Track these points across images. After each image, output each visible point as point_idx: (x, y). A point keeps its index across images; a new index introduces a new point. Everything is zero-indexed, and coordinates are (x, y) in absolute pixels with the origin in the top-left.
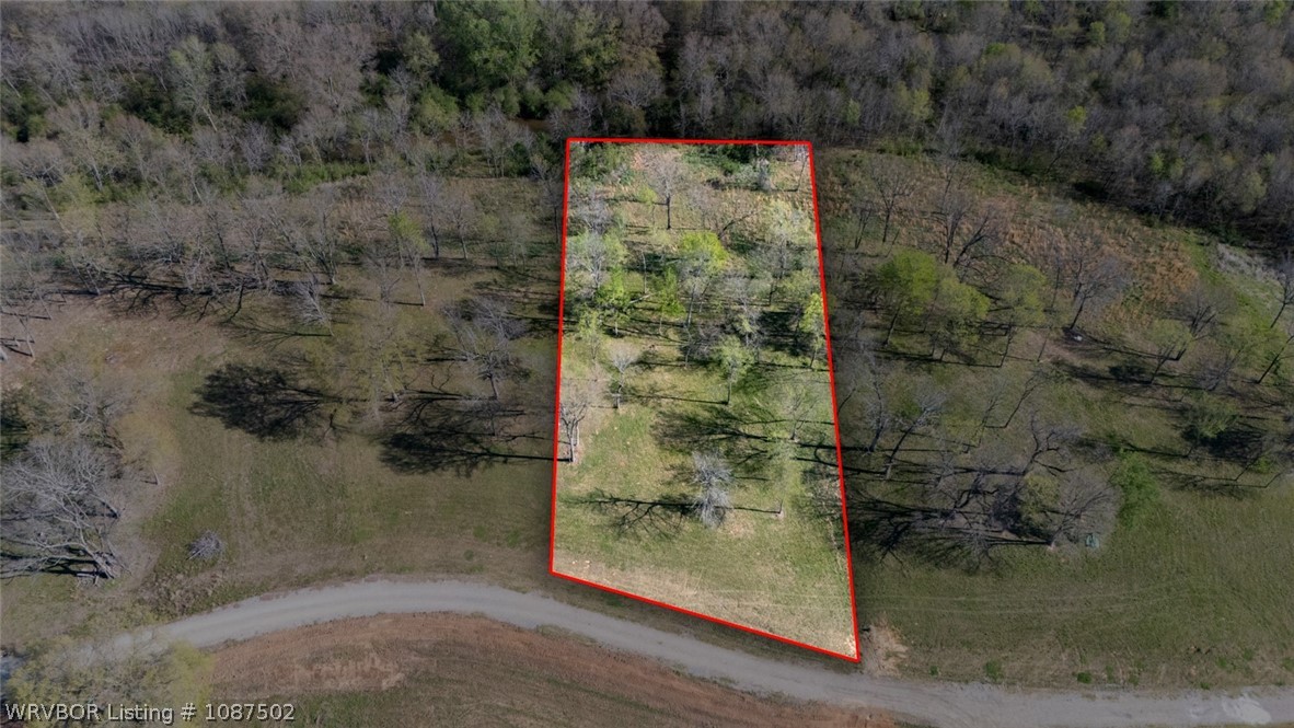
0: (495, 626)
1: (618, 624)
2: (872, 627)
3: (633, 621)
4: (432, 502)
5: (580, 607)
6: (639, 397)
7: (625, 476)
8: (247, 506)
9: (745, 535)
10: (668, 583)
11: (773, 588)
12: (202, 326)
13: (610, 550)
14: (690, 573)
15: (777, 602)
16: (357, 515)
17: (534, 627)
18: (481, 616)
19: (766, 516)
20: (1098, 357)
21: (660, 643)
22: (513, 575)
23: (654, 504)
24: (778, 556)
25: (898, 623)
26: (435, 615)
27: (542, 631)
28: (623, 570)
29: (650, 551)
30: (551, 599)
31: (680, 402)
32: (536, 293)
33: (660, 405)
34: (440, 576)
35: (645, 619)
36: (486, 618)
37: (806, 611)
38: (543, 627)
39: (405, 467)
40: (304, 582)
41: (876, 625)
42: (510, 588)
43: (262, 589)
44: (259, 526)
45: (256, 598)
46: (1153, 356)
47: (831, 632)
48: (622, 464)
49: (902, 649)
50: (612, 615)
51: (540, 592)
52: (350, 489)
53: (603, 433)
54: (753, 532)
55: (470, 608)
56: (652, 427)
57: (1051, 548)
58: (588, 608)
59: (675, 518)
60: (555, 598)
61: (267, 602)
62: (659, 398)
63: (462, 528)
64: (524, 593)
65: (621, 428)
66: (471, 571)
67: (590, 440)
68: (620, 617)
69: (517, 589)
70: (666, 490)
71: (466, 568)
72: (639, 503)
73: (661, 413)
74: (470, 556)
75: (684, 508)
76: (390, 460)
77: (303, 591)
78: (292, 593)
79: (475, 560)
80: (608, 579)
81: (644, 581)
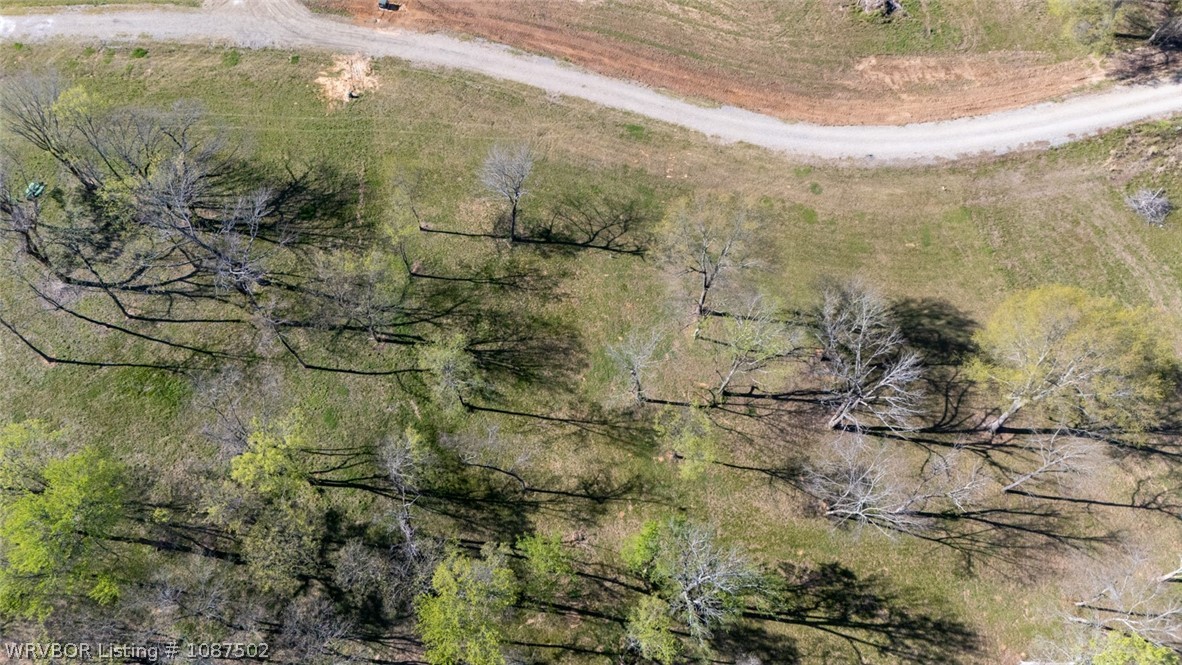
0: (769, 110)
1: (629, 106)
2: (347, 99)
3: (613, 109)
4: (884, 258)
5: (674, 126)
6: (604, 423)
7: (624, 287)
9: (472, 201)
10: (573, 150)
11: (450, 141)
13: (641, 189)
14: (545, 159)
15: (448, 126)
16: (977, 244)
17: (724, 107)
18: (785, 120)
19: (441, 226)
21: (584, 86)
22: (757, 163)
23: (585, 245)
24: (435, 176)
25: (317, 104)
26: (839, 123)
27: (715, 103)
28: (625, 166)
29: (592, 187)
30: (708, 135)
31: (540, 411)
33: (572, 406)
34: (844, 164)
35: (600, 112)
36: (780, 118)
37: (416, 117)
38: (714, 107)
40: (1008, 160)
41: (342, 102)
42: (758, 147)
45: (1055, 144)
47: (394, 96)
48: (629, 305)
49: (321, 80)
50: (638, 116)
51: (722, 143)
54: (462, 206)
55: (800, 128)
56: (587, 365)
58: (666, 124)
59: (559, 226)
60: (704, 136)
61: (1040, 140)
62: (571, 421)
63: (832, 223)
64: (741, 142)
66: (810, 170)
67: (677, 343)
68: (627, 113)
69: (750, 146)
70: (569, 264)
71: (816, 173)
72: (606, 248)
73: (571, 391)
74: (815, 188)
75: (547, 239)
76: (963, 324)
77: (1002, 150)
78: (1015, 147)
79: (807, 183)
80: (643, 156)
81: (603, 152)
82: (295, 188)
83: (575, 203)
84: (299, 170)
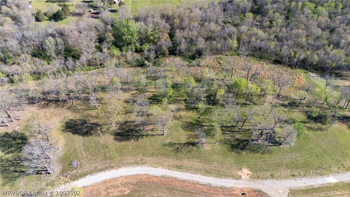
0: (151, 177)
1: (181, 173)
2: (242, 168)
3: (185, 172)
4: (130, 148)
5: (171, 170)
6: (177, 118)
7: (178, 137)
8: (83, 153)
9: (209, 149)
10: (192, 162)
11: (218, 161)
12: (64, 109)
13: (177, 156)
14: (197, 159)
15: (219, 164)
16: (112, 153)
17: (161, 176)
18: (147, 174)
19: (213, 144)
20: (285, 101)
21: (192, 177)
22: (154, 164)
23: (186, 144)
24: (218, 154)
25: (248, 167)
26: (135, 175)
27: (163, 177)
28: (180, 160)
29: (186, 155)
30: (164, 169)
31: (188, 119)
32: (148, 95)
33: (183, 120)
34: (135, 166)
35: (188, 171)
36: (148, 175)
37: (226, 166)
38: (163, 176)
39: (121, 140)
40: (101, 170)
41: (243, 168)
42: (153, 167)
43: (90, 173)
44: (87, 157)
45: (89, 175)
46: (298, 100)
47: (233, 170)
48: (176, 135)
49: (250, 173)
50: (179, 171)
51: (161, 167)
52: (109, 147)
53: (170, 128)
54: (211, 148)
55: (144, 173)
56: (181, 125)
57: (282, 146)
58: (173, 170)
59: (191, 147)
60: (165, 168)
61: (92, 176)
62: (182, 118)
63: (139, 153)
64: (157, 168)
65: (175, 126)
66: (143, 164)
67: (168, 130)
68: (182, 172)
69: (155, 167)
70: (188, 140)
71: (142, 163)
72: (181, 144)
73: (183, 122)
74: (142, 160)
75: (193, 144)
76: (116, 139)
77: (101, 173)
78: (98, 173)
79: (143, 161)
80: (177, 163)
81: (186, 162)
82: (243, 149)
83: (189, 151)
84: (244, 152)
